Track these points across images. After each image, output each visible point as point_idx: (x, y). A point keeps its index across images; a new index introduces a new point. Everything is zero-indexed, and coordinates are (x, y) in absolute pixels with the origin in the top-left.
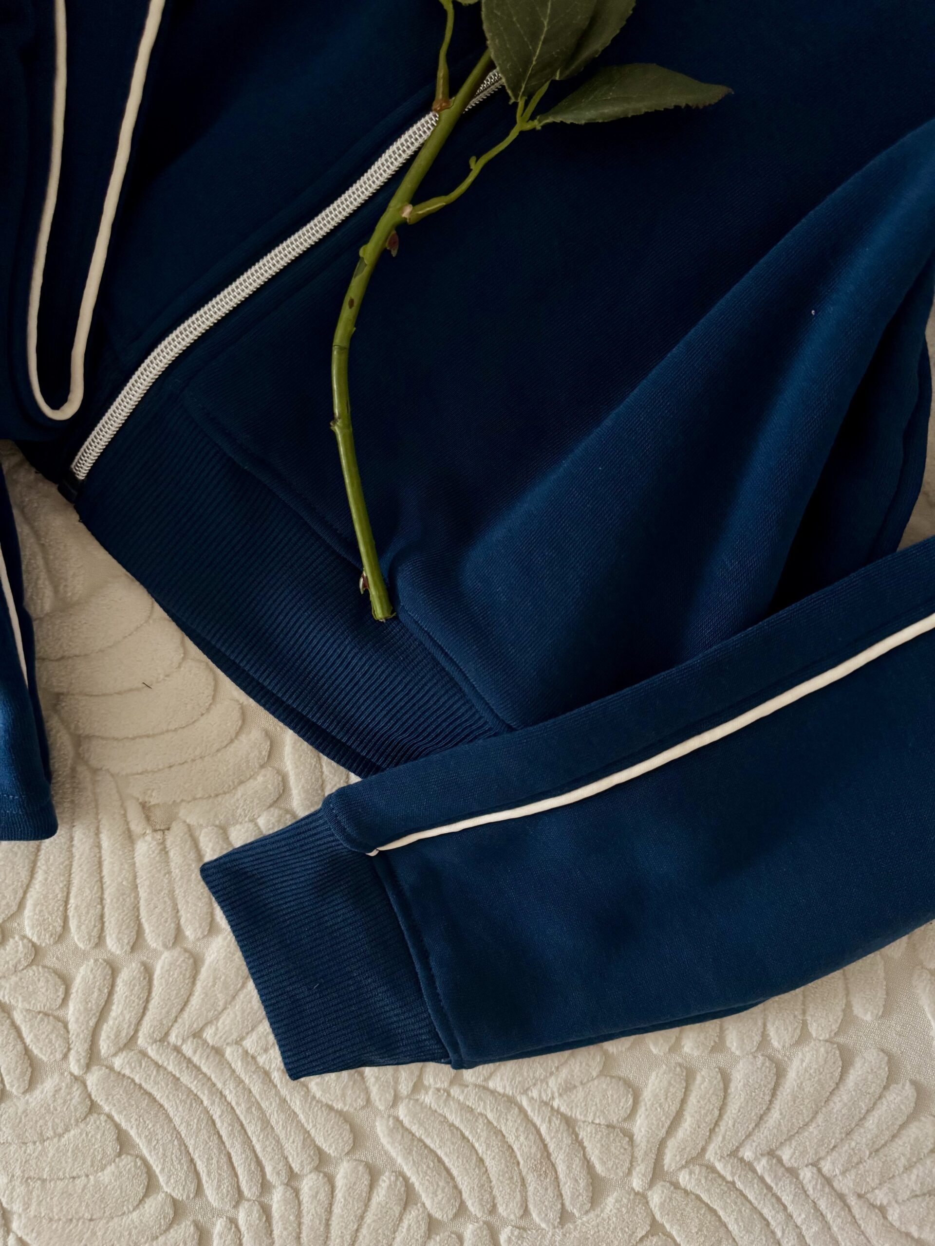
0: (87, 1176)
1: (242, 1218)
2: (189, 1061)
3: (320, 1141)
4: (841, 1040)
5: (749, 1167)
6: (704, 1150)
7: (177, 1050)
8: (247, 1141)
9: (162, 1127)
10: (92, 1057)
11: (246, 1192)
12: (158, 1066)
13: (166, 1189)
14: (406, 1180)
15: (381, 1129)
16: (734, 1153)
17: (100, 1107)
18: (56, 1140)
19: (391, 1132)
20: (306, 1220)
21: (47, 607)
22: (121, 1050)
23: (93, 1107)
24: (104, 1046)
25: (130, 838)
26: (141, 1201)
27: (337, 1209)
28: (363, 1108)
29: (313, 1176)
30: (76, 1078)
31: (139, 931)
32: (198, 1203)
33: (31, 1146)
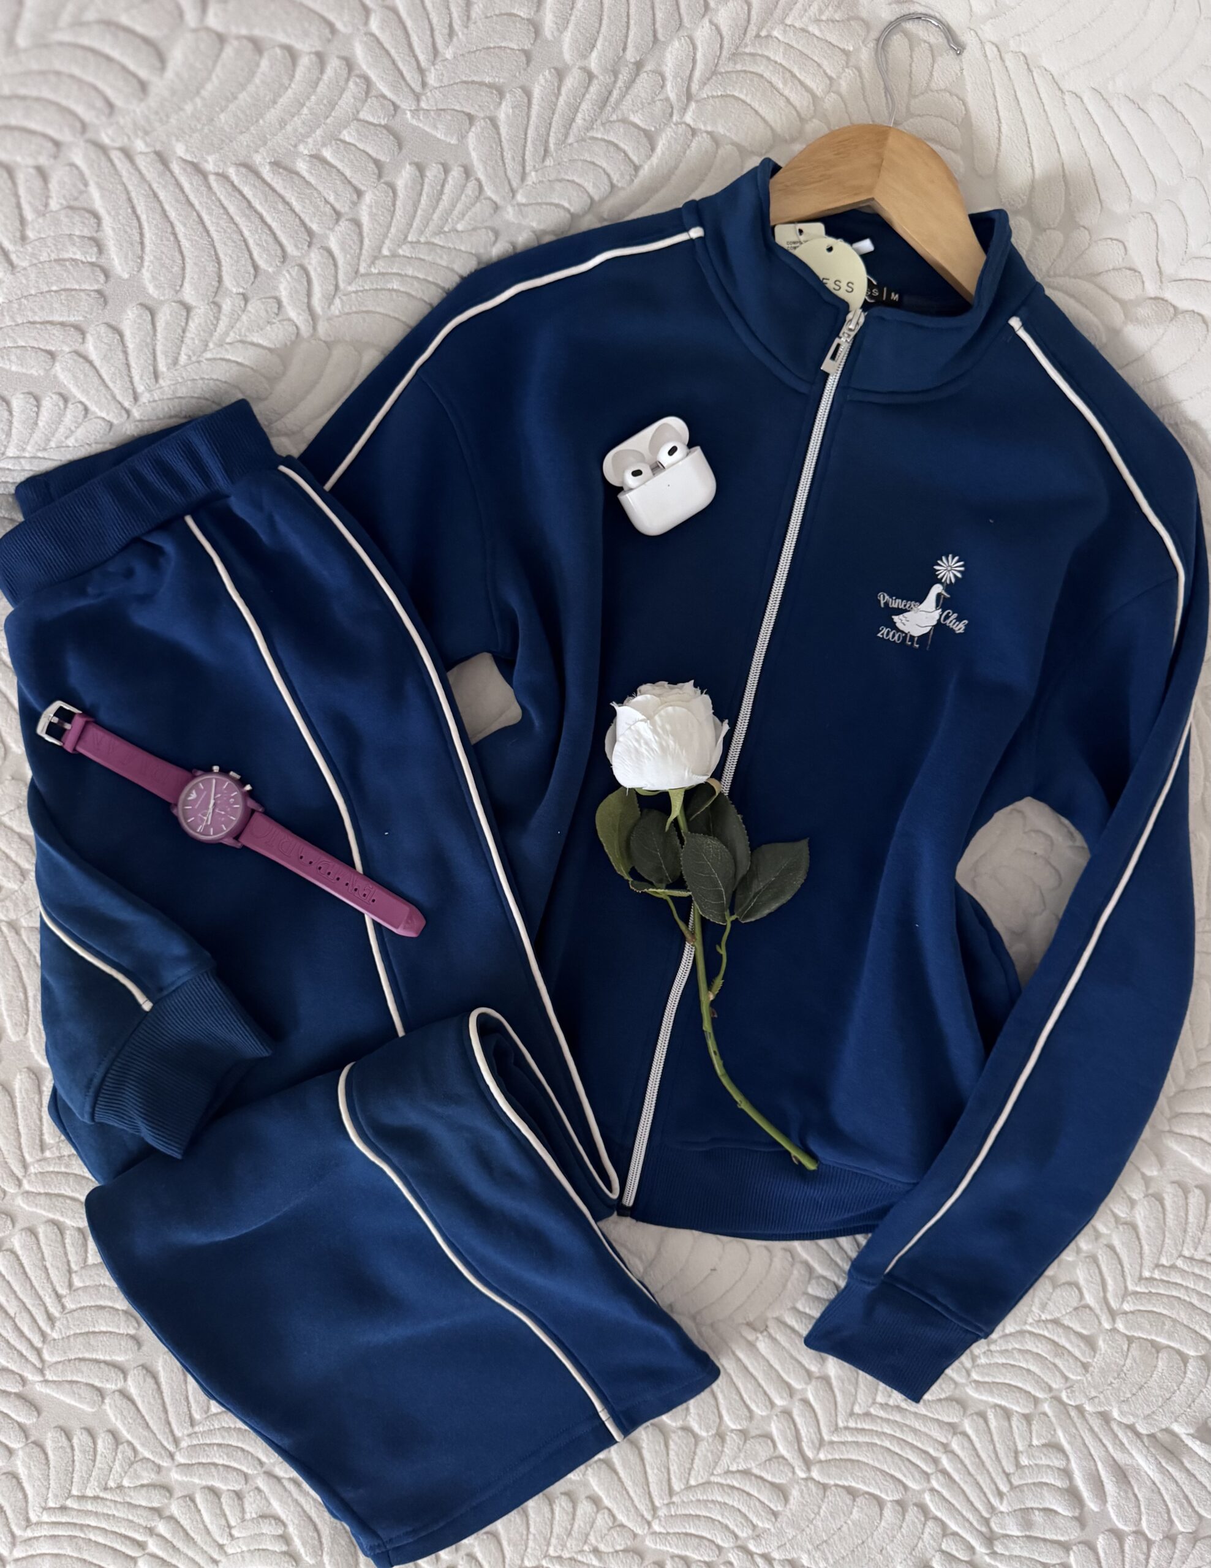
0: (845, 1523)
1: (935, 1484)
2: (856, 1429)
3: (946, 1419)
4: (1151, 1191)
5: (1151, 1279)
6: (1126, 1287)
7: (847, 1428)
8: (913, 1447)
9: (866, 1471)
10: (807, 1463)
11: (929, 1471)
12: (843, 1443)
13: (888, 1499)
14: (1000, 1406)
15: (971, 1392)
16: (1141, 1278)
17: (827, 1484)
18: (818, 1517)
19: (977, 1389)
20: (967, 1462)
21: (642, 1270)
22: (819, 1449)
23: (825, 1487)
24: (810, 1454)
25: (752, 1346)
26: (881, 1514)
27: (978, 1445)
28: (955, 1388)
29: (955, 1438)
30: (806, 1479)
31: (789, 1386)
32: (909, 1494)
33: (808, 1530)
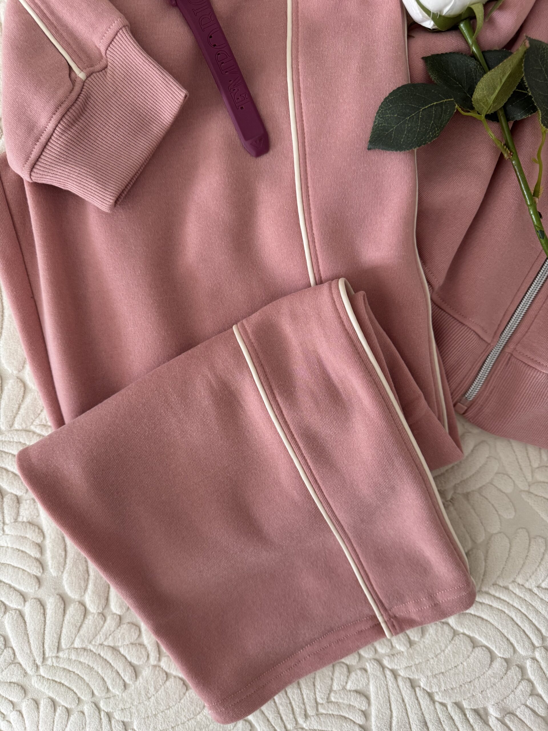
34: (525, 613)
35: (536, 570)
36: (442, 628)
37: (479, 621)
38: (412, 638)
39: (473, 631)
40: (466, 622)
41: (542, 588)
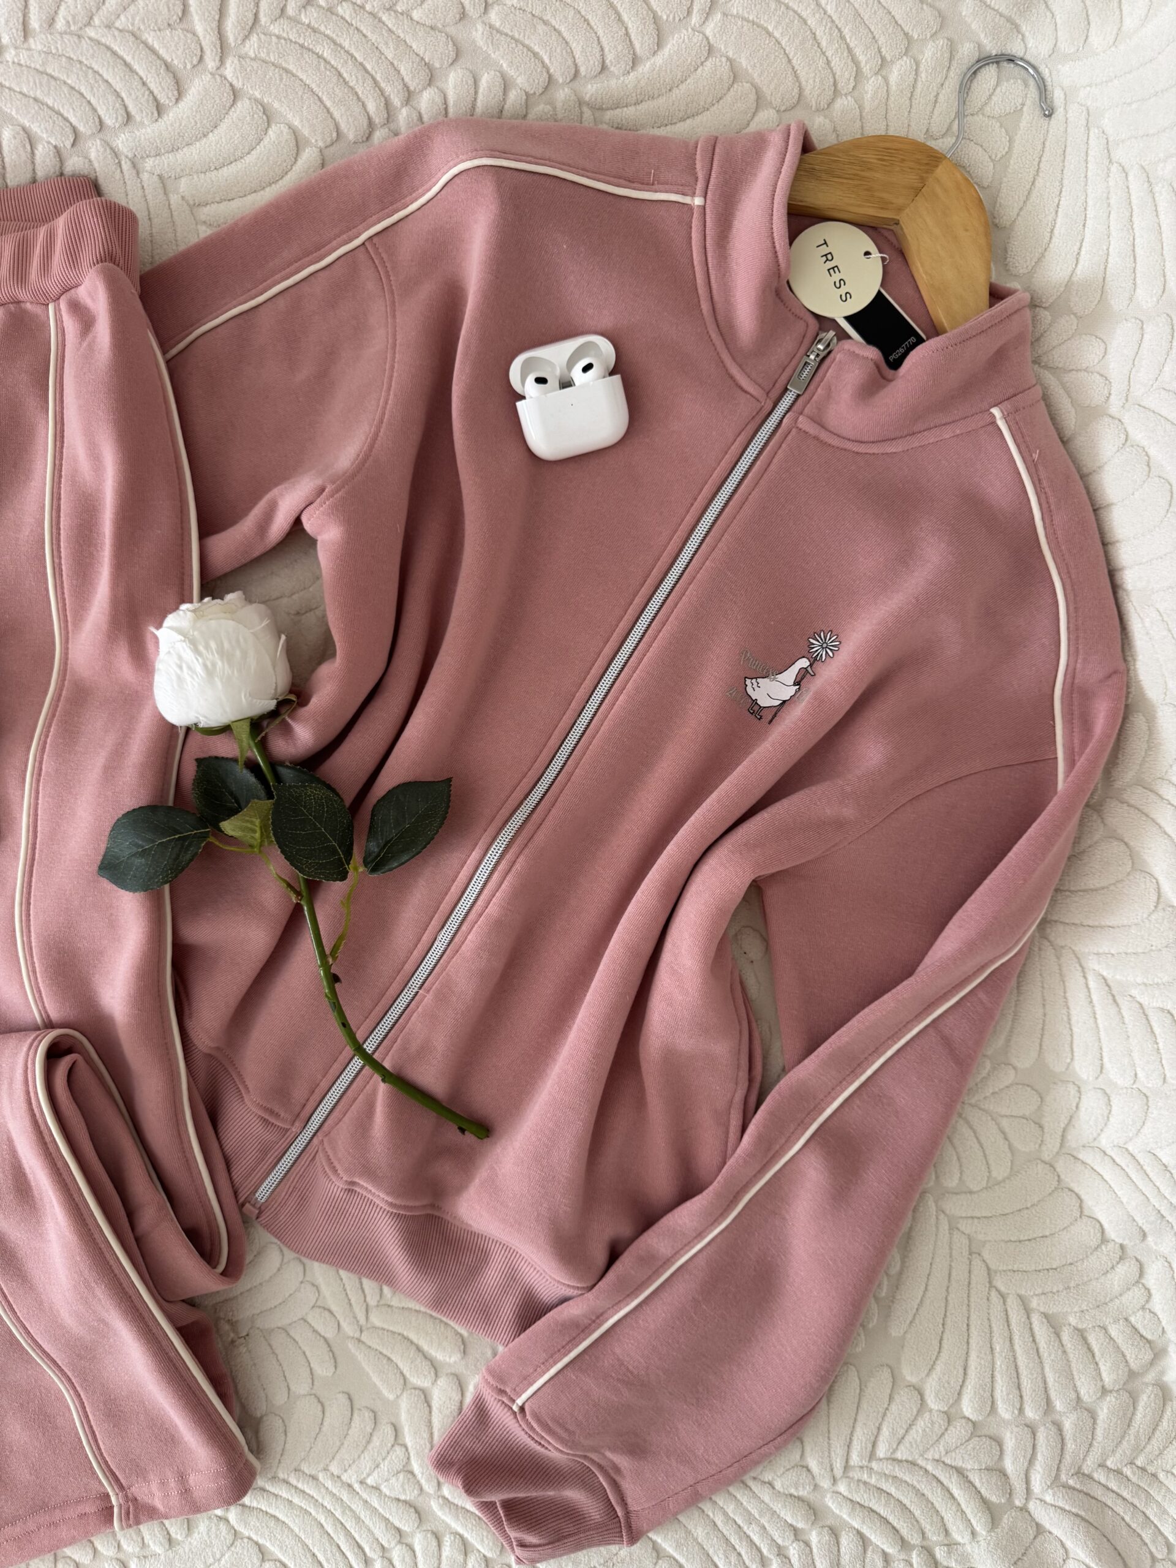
34: (340, 1518)
35: (359, 1457)
36: (217, 1526)
37: (272, 1523)
38: (173, 1535)
39: (262, 1535)
40: (253, 1521)
41: (367, 1484)
